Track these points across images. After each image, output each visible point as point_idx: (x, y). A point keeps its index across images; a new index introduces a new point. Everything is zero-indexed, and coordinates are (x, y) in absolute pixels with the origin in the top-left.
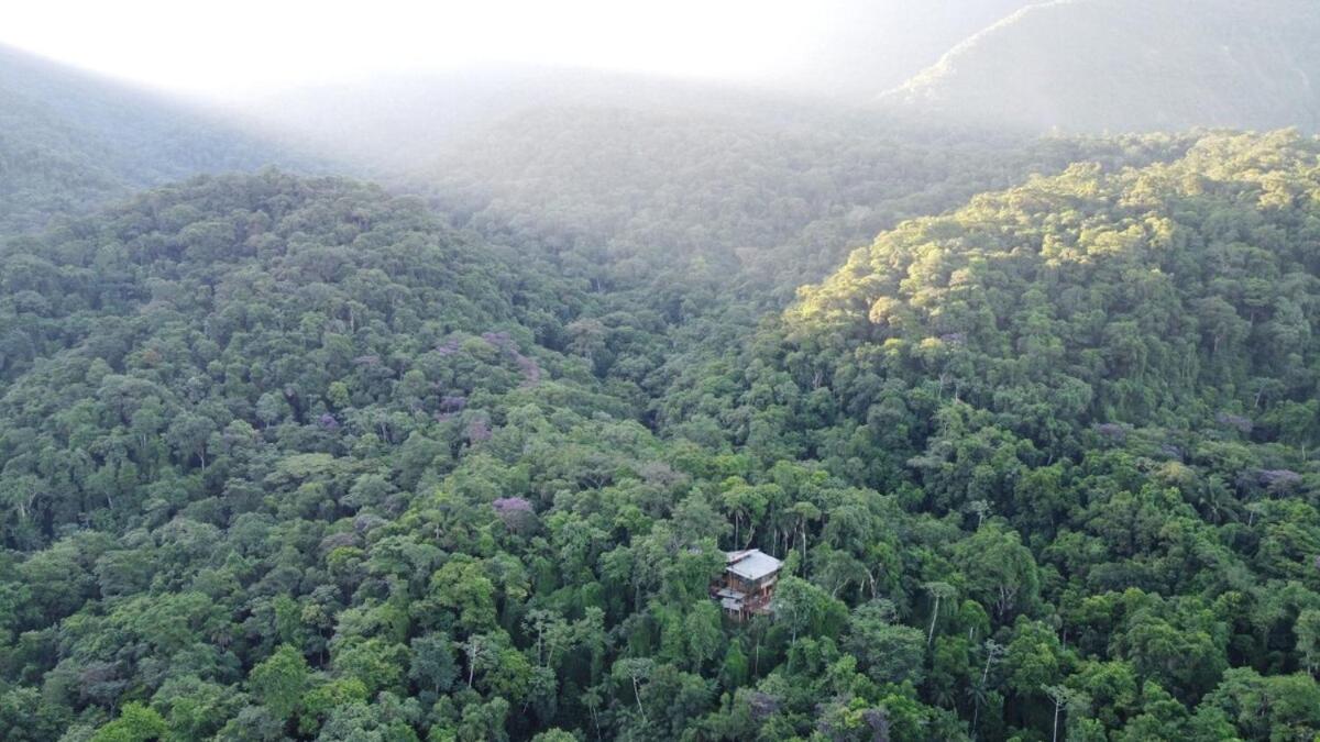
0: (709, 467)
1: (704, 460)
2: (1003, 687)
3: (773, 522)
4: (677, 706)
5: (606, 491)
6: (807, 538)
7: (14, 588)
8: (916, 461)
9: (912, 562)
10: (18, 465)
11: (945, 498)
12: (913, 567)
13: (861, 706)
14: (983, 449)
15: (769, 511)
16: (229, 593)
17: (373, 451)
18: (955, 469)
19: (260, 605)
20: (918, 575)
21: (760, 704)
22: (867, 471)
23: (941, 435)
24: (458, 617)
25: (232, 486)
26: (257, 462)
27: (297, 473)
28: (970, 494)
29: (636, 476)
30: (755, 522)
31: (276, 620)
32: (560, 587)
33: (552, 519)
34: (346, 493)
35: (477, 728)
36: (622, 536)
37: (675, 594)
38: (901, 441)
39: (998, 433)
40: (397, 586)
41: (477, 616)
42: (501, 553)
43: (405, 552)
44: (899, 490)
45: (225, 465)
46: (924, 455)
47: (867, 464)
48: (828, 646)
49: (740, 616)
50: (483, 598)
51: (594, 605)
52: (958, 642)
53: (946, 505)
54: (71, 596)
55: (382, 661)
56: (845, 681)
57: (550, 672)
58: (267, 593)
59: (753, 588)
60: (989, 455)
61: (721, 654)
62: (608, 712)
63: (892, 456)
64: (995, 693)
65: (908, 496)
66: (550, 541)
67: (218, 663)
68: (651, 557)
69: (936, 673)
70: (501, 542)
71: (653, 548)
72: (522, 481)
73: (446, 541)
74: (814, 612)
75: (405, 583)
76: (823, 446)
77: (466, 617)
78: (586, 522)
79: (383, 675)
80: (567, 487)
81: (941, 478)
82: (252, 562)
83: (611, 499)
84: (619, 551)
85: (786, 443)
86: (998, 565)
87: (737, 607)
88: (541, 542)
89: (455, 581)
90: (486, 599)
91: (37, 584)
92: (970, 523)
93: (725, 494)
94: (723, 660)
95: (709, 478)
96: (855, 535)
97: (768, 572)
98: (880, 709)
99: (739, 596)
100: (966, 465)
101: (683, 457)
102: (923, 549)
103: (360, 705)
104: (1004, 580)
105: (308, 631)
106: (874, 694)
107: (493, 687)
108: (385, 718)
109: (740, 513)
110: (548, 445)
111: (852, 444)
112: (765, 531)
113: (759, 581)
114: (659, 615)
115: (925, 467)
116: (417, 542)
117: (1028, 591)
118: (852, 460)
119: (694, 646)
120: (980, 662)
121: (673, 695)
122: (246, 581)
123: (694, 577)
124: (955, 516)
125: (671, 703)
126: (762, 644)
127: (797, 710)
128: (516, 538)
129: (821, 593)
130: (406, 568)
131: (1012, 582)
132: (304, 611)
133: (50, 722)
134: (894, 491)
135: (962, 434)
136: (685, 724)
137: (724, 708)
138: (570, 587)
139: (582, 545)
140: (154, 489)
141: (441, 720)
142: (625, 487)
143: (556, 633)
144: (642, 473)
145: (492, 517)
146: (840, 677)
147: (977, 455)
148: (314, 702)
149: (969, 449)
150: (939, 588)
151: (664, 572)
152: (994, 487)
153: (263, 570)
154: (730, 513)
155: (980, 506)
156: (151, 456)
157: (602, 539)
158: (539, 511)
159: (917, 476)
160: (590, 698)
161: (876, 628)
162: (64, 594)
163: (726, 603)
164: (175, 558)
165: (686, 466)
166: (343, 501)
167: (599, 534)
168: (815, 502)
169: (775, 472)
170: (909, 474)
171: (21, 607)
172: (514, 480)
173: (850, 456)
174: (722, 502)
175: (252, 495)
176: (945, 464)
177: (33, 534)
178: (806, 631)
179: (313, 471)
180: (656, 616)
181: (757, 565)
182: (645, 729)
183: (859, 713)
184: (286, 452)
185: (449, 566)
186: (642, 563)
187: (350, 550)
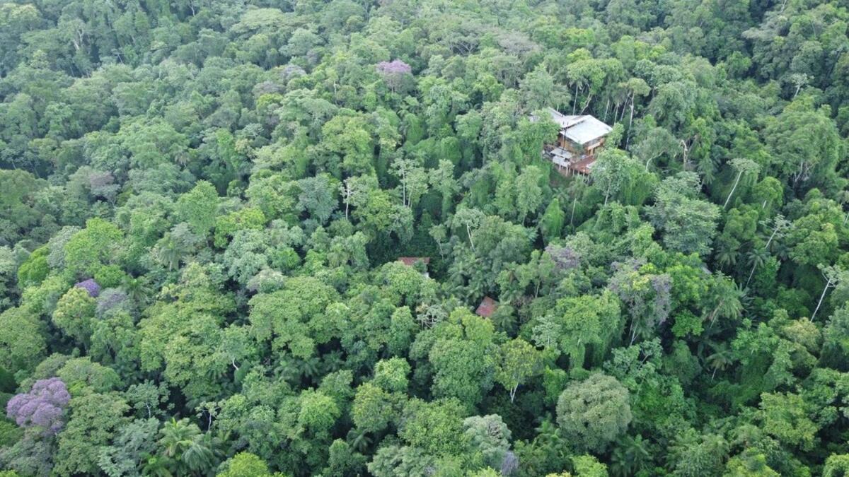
0: (563, 39)
1: (559, 32)
2: (782, 254)
3: (608, 92)
4: (497, 252)
5: (471, 59)
6: (636, 108)
7: (60, 107)
8: (750, 33)
9: (725, 133)
10: (69, 11)
11: (769, 68)
12: (725, 138)
13: (650, 272)
14: (816, 26)
15: (605, 83)
16: (188, 124)
17: (309, 8)
18: (785, 42)
19: (210, 135)
20: (729, 146)
21: (564, 260)
22: (705, 39)
23: (779, 10)
24: (342, 160)
25: (203, 35)
26: (228, 14)
27: (253, 25)
28: (793, 66)
29: (497, 45)
30: (592, 92)
31: (219, 148)
32: (426, 137)
33: (423, 82)
34: (286, 43)
35: (340, 256)
36: (477, 100)
37: (512, 155)
38: (742, 13)
39: (834, 10)
40: (300, 131)
41: (357, 160)
42: (380, 108)
43: (305, 105)
44: (729, 58)
45: (205, 16)
46: (759, 27)
47: (706, 33)
48: (632, 214)
49: (567, 172)
50: (362, 146)
51: (447, 159)
52: (751, 212)
53: (769, 74)
54: (99, 115)
55: (279, 194)
56: (640, 246)
57: (407, 210)
58: (215, 125)
59: (582, 151)
60: (820, 30)
61: (542, 209)
62: (449, 244)
63: (729, 27)
64: (774, 259)
65: (736, 64)
66: (420, 100)
67: (178, 178)
68: (495, 124)
69: (725, 236)
70: (383, 97)
71: (498, 116)
72: (408, 44)
73: (338, 96)
74: (626, 180)
75: (304, 129)
76: (670, 15)
77: (347, 161)
78: (450, 86)
79: (280, 205)
80: (440, 52)
81: (770, 50)
82: (209, 99)
83: (473, 67)
84: (472, 115)
85: (640, 11)
86: (805, 143)
87: (566, 164)
88: (413, 101)
89: (340, 132)
90: (363, 148)
91: (74, 105)
92: (787, 93)
93: (570, 66)
94: (543, 213)
95: (561, 48)
96: (679, 108)
97: (596, 137)
98: (665, 277)
99: (568, 155)
100: (795, 40)
101: (541, 29)
102: (739, 123)
103: (255, 232)
104: (806, 155)
105: (241, 158)
106: (663, 261)
107: (361, 219)
108: (273, 243)
109: (580, 85)
110: (436, 11)
111: (696, 15)
112: (600, 99)
113: (587, 144)
114: (496, 172)
115: (757, 39)
116: (314, 97)
117: (826, 165)
118: (693, 30)
119: (520, 202)
120: (766, 231)
121: (497, 240)
122: (203, 114)
123: (529, 142)
124: (774, 85)
125: (494, 248)
126: (580, 200)
127: (596, 264)
128: (394, 95)
129: (635, 165)
130: (306, 116)
131: (814, 158)
132: (237, 144)
133: (71, 211)
134: (724, 59)
135: (799, 10)
136: (501, 267)
137: (532, 263)
138: (433, 138)
139: (444, 106)
140: (157, 33)
141: (316, 246)
142: (486, 56)
143: (414, 180)
144: (503, 43)
145: (377, 77)
146: (637, 243)
147: (807, 31)
148: (224, 226)
149: (802, 24)
150: (745, 165)
151: (504, 137)
152: (818, 61)
153: (215, 106)
154: (571, 84)
155: (799, 79)
156: (157, 7)
157: (461, 102)
158: (416, 73)
159: (749, 46)
160: (437, 232)
161: (677, 202)
162: (94, 112)
163: (556, 160)
164: (165, 90)
165: (543, 38)
166: (283, 49)
167: (460, 97)
168: (646, 78)
169: (618, 47)
170: (741, 44)
171: (67, 121)
172: (402, 42)
173: (692, 26)
174: (565, 74)
175: (220, 42)
176: (777, 37)
177: (85, 63)
178: (616, 196)
179: (263, 24)
180: (493, 173)
181: (588, 130)
182: (473, 264)
183: (646, 279)
184: (249, 6)
185: (336, 119)
186: (488, 127)
187: (272, 96)
